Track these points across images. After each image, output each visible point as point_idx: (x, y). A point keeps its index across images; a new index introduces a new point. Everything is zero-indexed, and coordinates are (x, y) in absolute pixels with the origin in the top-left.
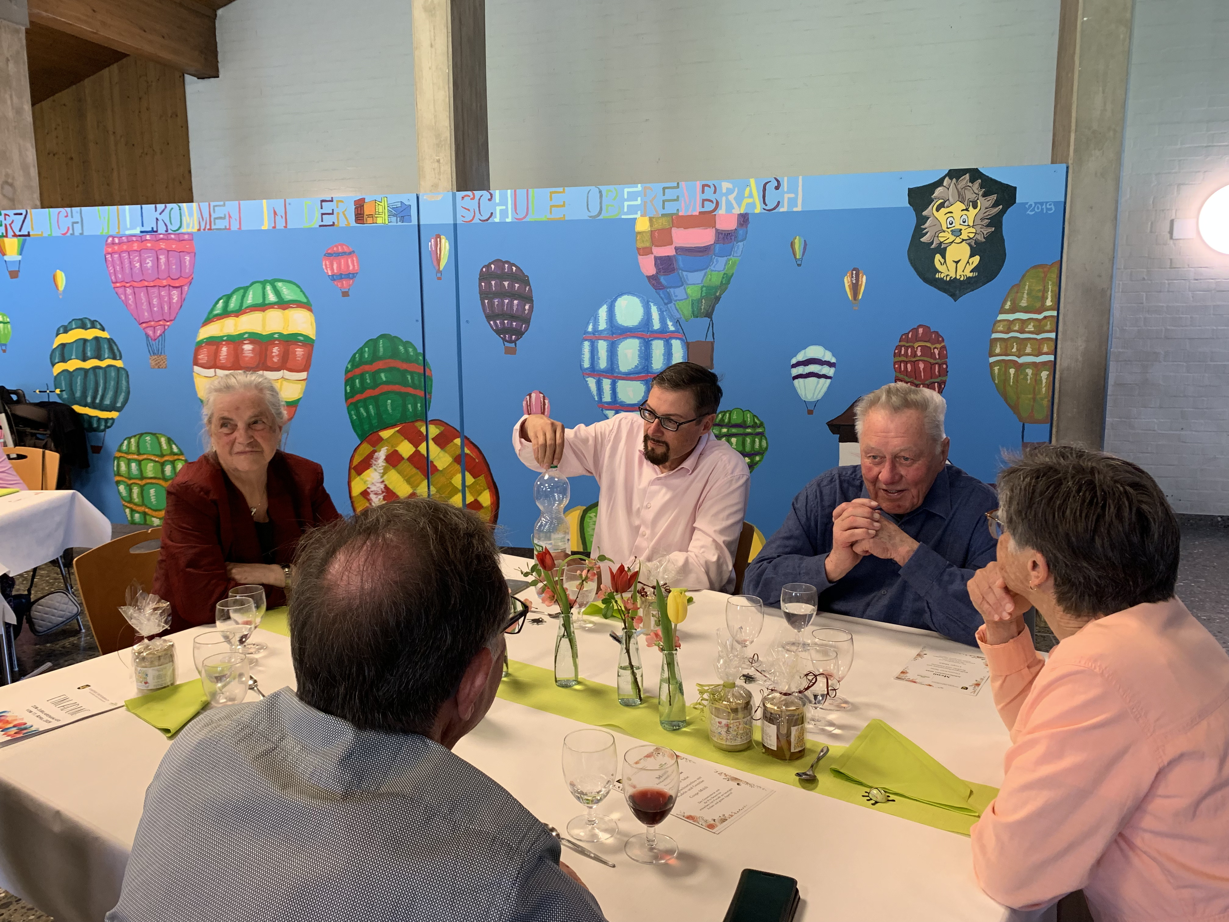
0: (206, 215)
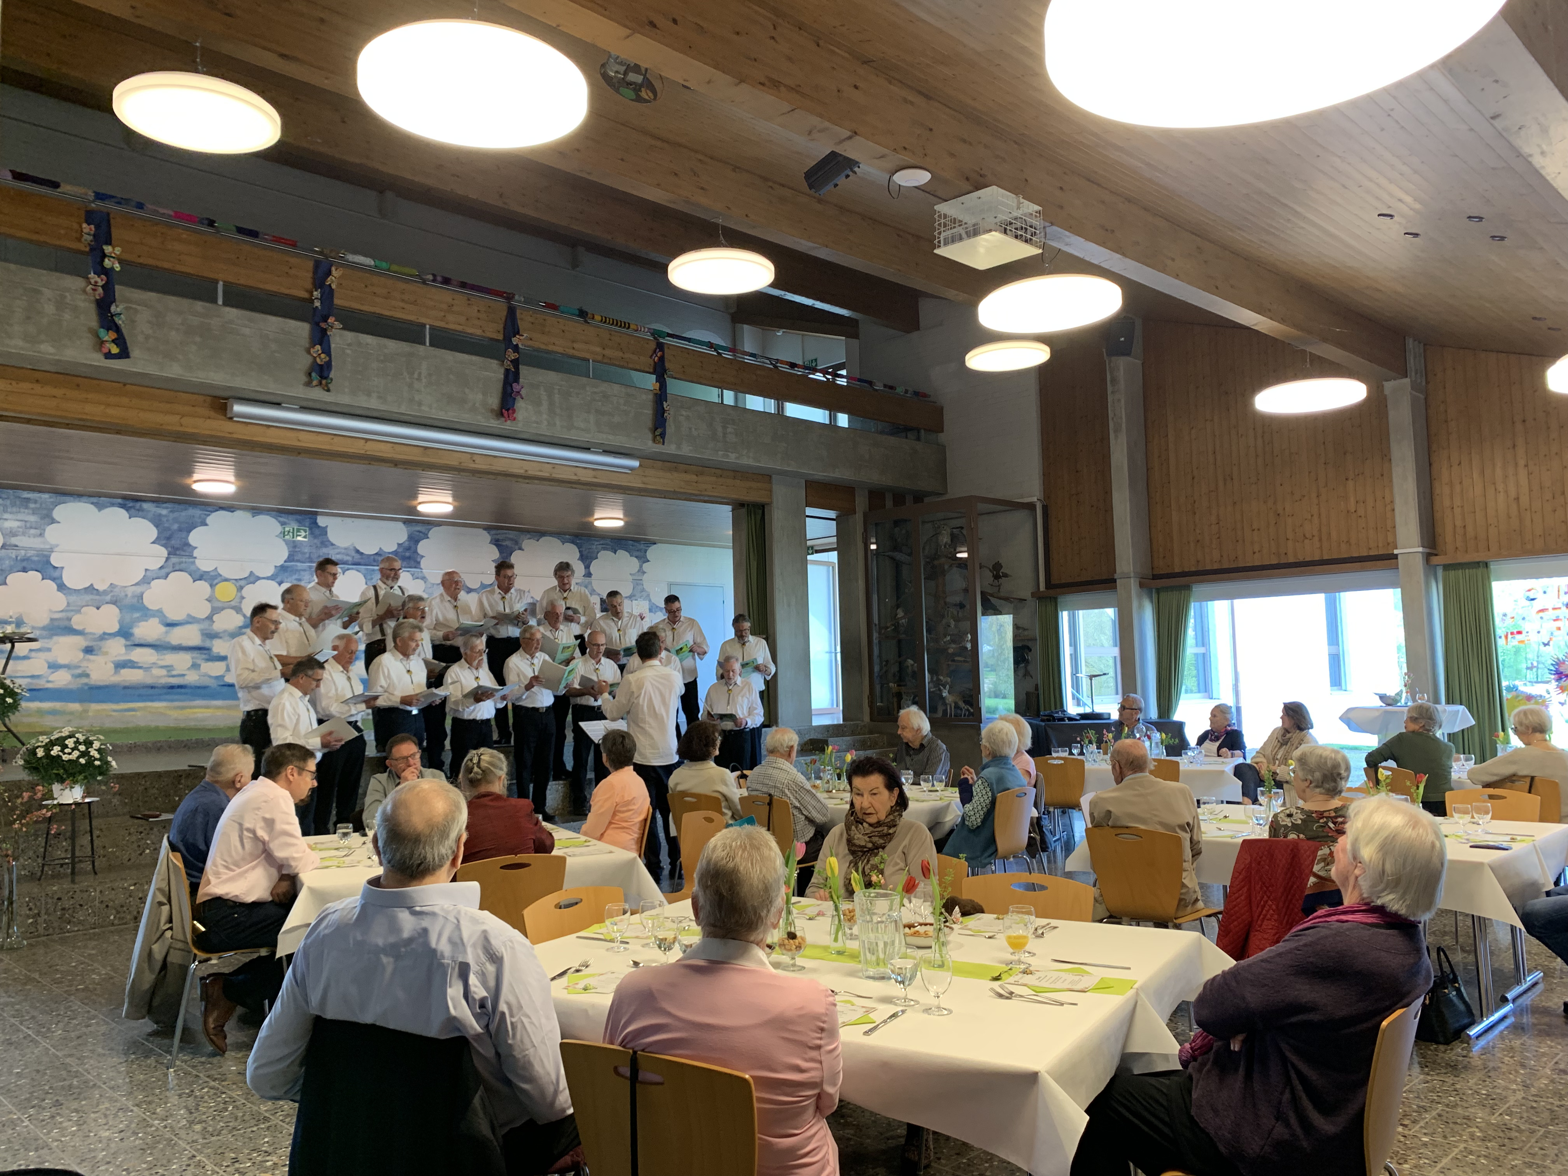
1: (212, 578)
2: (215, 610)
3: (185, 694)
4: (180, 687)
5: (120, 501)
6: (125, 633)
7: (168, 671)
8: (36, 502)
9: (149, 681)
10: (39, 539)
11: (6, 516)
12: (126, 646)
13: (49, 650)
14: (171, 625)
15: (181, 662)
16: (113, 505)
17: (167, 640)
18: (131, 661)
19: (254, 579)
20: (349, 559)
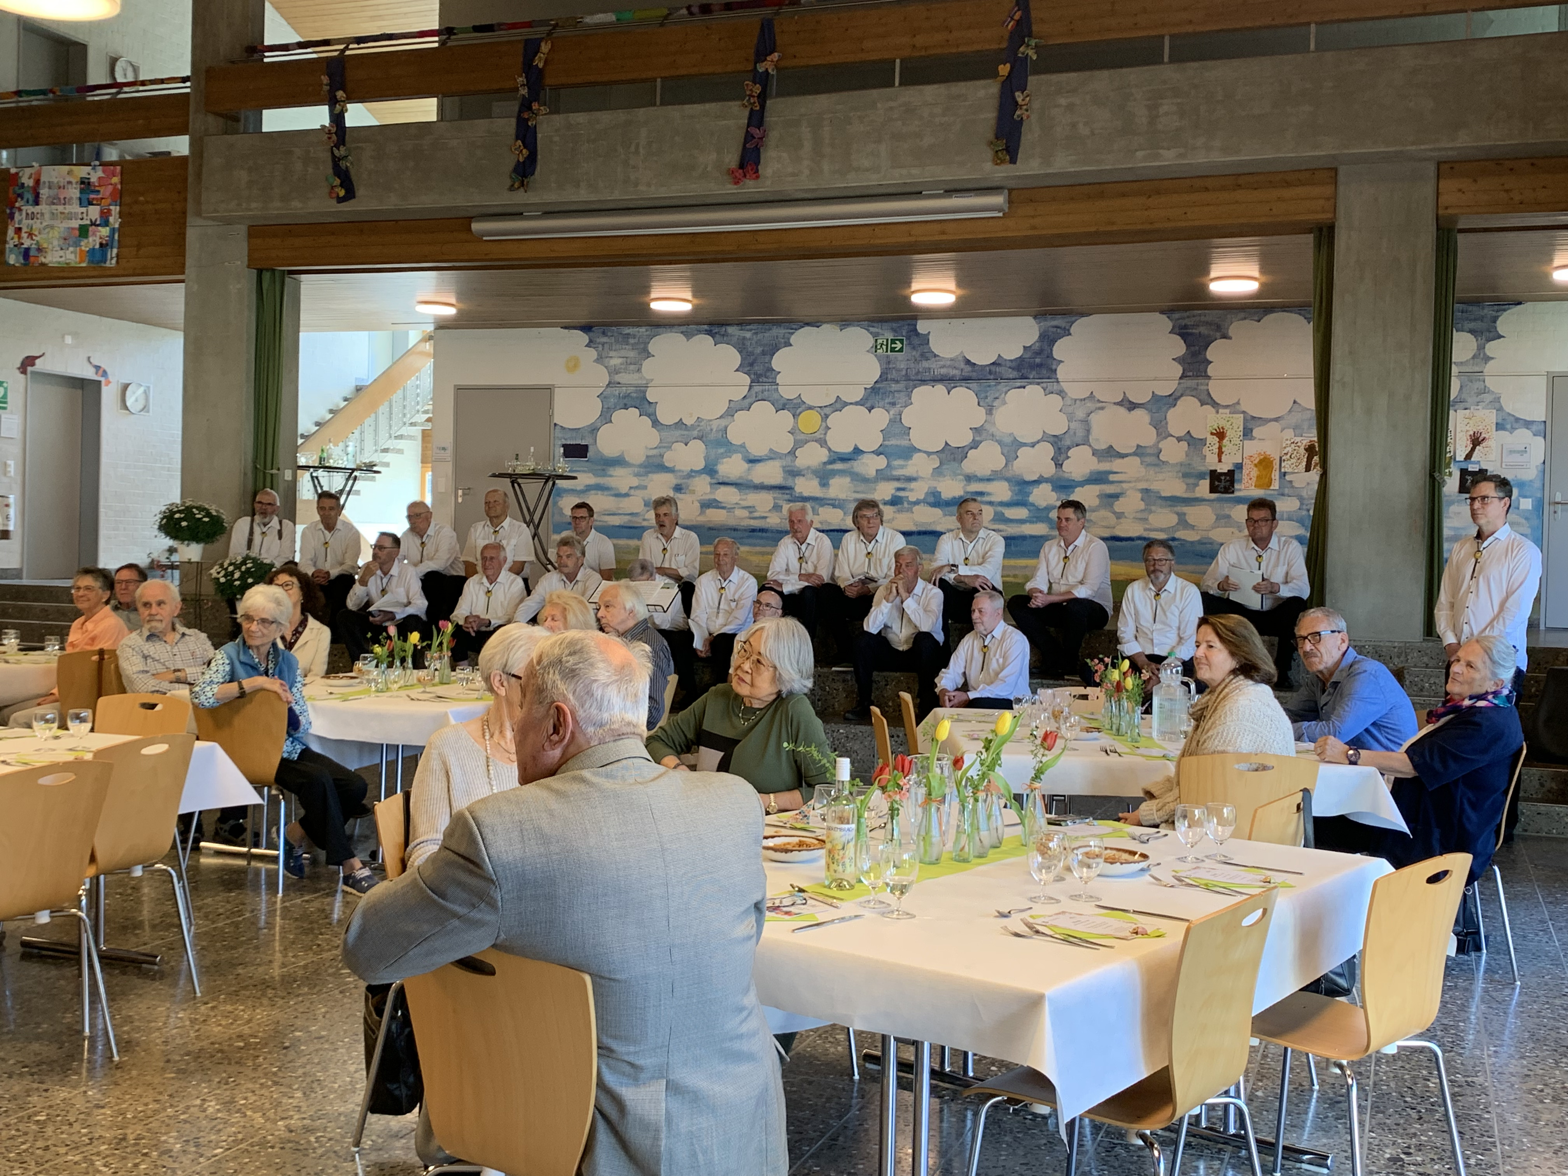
1: (795, 407)
2: (799, 444)
3: (767, 538)
4: (762, 530)
5: (706, 327)
6: (710, 470)
7: (751, 512)
8: (634, 337)
9: (732, 522)
10: (636, 376)
11: (612, 354)
12: (711, 484)
13: (645, 488)
14: (753, 461)
15: (763, 501)
16: (700, 332)
17: (750, 478)
18: (715, 500)
19: (839, 405)
20: (956, 372)
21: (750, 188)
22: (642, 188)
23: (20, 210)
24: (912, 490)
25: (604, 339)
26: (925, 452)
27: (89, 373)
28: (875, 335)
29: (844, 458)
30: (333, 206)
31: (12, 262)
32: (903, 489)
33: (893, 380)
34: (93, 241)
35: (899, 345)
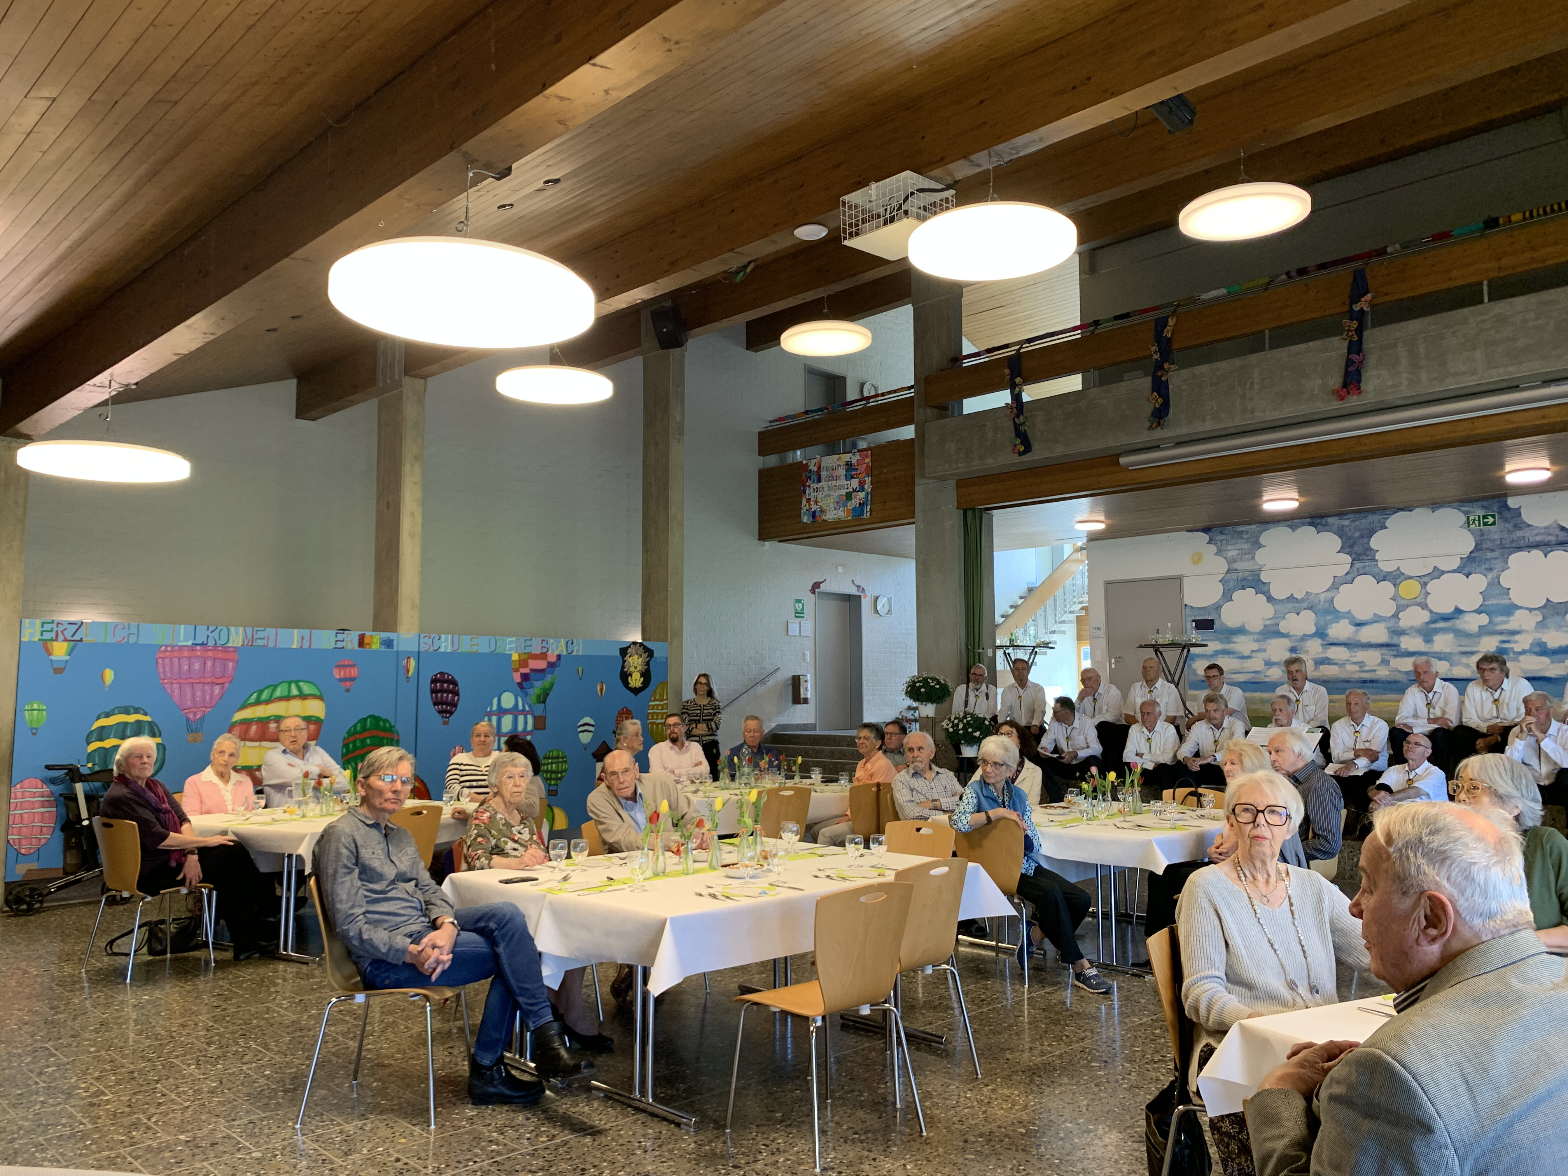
0: (249, 636)
1: (1395, 578)
2: (1400, 608)
3: (1378, 688)
4: (1372, 681)
5: (1308, 520)
6: (1320, 634)
7: (1360, 667)
8: (1247, 533)
9: (1344, 676)
10: (1251, 563)
11: (1229, 547)
12: (1322, 645)
13: (1265, 650)
14: (1359, 624)
15: (1371, 658)
16: (1304, 524)
17: (1357, 638)
18: (1328, 658)
19: (1437, 573)
20: (1552, 538)
21: (1354, 402)
22: (1256, 414)
23: (809, 486)
24: (1515, 642)
25: (1223, 537)
26: (1527, 609)
27: (853, 591)
28: (1466, 513)
29: (1446, 618)
30: (1016, 459)
31: (805, 521)
32: (1508, 642)
33: (1488, 549)
34: (854, 502)
35: (1491, 520)
